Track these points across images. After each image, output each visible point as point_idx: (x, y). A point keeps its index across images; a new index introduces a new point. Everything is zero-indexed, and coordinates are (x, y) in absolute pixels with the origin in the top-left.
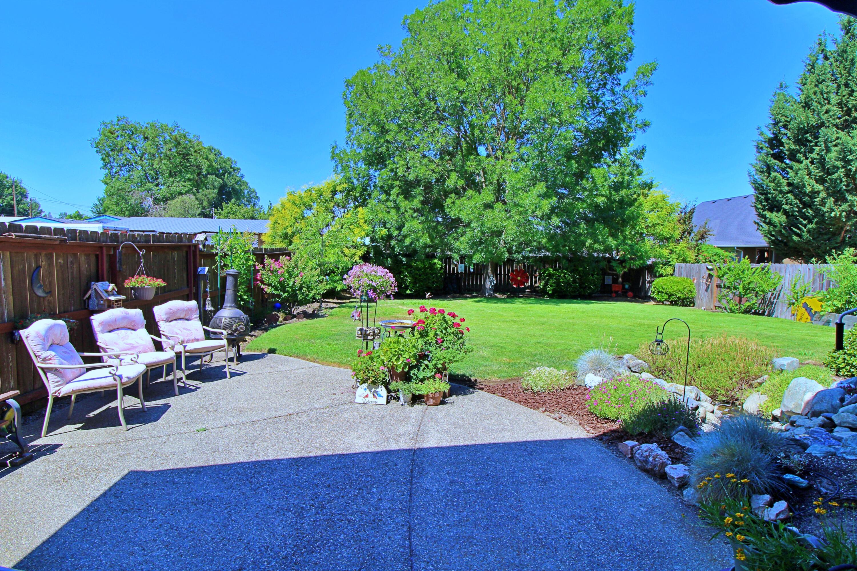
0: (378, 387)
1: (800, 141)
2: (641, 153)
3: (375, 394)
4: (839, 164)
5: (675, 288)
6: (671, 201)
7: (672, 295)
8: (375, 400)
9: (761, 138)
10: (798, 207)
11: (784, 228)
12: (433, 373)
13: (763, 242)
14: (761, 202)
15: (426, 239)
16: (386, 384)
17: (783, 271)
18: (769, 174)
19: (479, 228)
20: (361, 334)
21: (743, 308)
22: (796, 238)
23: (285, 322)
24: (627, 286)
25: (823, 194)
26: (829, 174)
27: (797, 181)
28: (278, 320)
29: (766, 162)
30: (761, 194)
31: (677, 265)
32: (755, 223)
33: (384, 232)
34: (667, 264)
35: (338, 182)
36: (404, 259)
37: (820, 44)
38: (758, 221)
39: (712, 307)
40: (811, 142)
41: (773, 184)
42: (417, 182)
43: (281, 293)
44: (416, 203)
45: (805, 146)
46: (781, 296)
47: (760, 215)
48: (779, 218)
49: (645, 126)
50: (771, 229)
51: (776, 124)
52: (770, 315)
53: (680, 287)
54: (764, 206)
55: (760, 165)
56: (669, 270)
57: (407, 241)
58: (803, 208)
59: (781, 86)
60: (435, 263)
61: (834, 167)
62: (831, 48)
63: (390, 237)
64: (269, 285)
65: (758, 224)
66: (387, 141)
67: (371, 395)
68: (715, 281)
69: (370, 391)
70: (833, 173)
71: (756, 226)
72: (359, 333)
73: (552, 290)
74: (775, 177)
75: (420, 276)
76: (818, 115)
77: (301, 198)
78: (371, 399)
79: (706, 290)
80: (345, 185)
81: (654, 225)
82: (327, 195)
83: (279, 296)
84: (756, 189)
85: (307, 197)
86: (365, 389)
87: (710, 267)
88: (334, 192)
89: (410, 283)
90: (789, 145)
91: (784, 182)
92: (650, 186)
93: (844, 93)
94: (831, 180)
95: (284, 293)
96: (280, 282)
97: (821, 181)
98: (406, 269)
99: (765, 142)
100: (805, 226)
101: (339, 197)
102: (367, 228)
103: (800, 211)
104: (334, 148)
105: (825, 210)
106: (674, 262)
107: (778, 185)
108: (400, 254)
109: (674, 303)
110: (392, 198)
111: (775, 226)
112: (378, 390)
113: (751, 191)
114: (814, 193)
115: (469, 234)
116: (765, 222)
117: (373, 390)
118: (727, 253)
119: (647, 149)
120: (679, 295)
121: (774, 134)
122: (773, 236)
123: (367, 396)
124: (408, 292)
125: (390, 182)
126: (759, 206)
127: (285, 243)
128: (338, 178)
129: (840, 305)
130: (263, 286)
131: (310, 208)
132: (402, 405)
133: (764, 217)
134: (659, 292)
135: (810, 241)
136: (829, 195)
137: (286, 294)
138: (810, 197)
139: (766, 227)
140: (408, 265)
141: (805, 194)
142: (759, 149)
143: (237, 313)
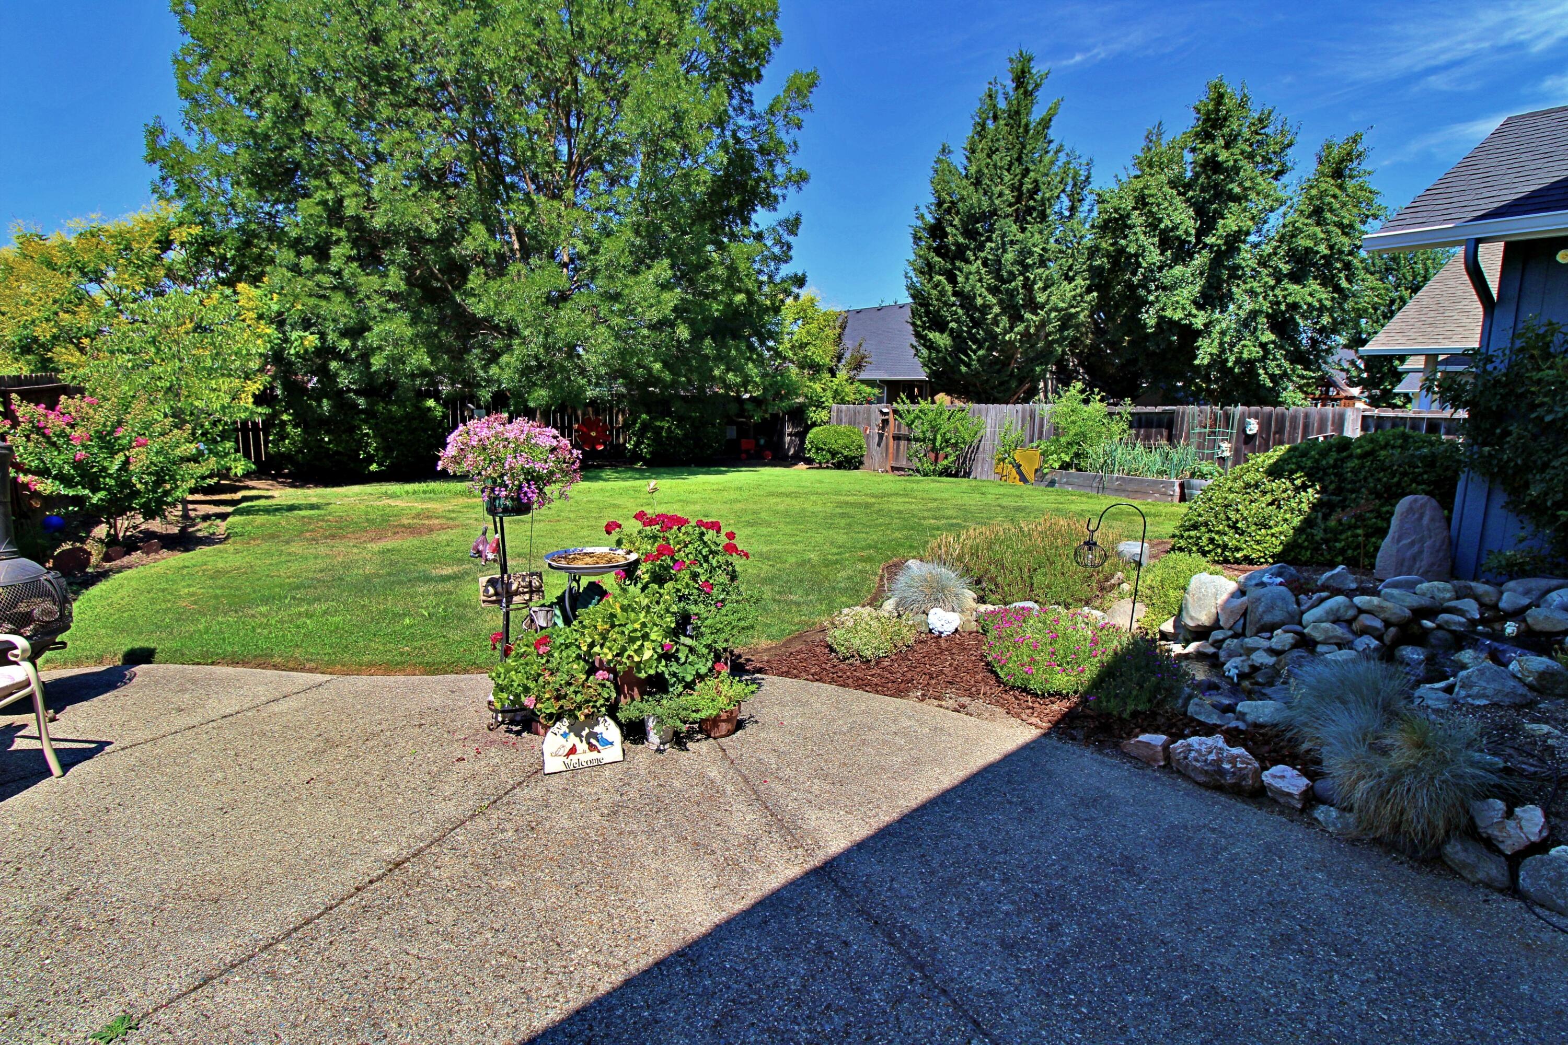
0: (597, 723)
1: (970, 234)
2: (793, 225)
3: (594, 742)
4: (1016, 269)
5: (841, 442)
6: (822, 307)
7: (837, 453)
8: (595, 755)
9: (919, 223)
10: (967, 326)
11: (950, 355)
12: (709, 664)
13: (922, 375)
14: (921, 317)
15: (420, 358)
16: (612, 711)
17: (984, 413)
18: (931, 278)
19: (541, 339)
20: (496, 594)
21: (939, 467)
22: (964, 369)
23: (107, 565)
24: (762, 442)
25: (996, 310)
26: (1004, 282)
27: (968, 288)
28: (87, 562)
29: (927, 259)
30: (921, 305)
31: (835, 406)
32: (913, 346)
33: (312, 340)
34: (820, 405)
35: (173, 220)
36: (362, 402)
37: (990, 96)
38: (916, 344)
39: (888, 468)
40: (982, 235)
41: (935, 292)
42: (389, 237)
43: (87, 492)
44: (395, 280)
45: (975, 240)
46: (981, 449)
47: (918, 335)
48: (942, 340)
49: (801, 179)
50: (934, 355)
51: (940, 204)
52: (967, 475)
53: (847, 441)
54: (924, 323)
55: (920, 262)
56: (823, 415)
57: (377, 362)
58: (973, 327)
59: (944, 150)
60: (429, 409)
61: (1011, 273)
62: (1002, 105)
63: (326, 352)
64: (43, 472)
65: (917, 350)
66: (307, 136)
67: (582, 746)
68: (891, 429)
69: (578, 735)
70: (1010, 282)
71: (913, 351)
72: (491, 591)
73: (651, 453)
74: (939, 281)
75: (399, 433)
76: (990, 198)
77: (71, 251)
78: (584, 755)
79: (879, 445)
80: (196, 230)
81: (803, 346)
82: (148, 250)
83: (78, 500)
84: (914, 297)
85: (85, 251)
86: (565, 735)
87: (885, 410)
88: (166, 244)
89: (376, 449)
90: (954, 236)
91: (949, 288)
92: (800, 281)
93: (1018, 171)
94: (1007, 290)
95: (95, 490)
96: (78, 465)
97: (993, 290)
98: (365, 421)
99: (924, 229)
100: (975, 352)
101: (175, 256)
102: (268, 331)
103: (969, 332)
104: (154, 134)
105: (998, 330)
106: (830, 403)
107: (942, 293)
108: (349, 390)
109: (839, 466)
110: (333, 266)
111: (938, 351)
112: (597, 729)
113: (906, 299)
114: (986, 307)
115: (518, 350)
116: (924, 345)
117: (584, 733)
118: (869, 390)
119: (803, 219)
120: (846, 453)
121: (936, 219)
122: (934, 365)
123: (573, 751)
124: (374, 467)
125: (323, 229)
126: (919, 323)
127: (29, 363)
128: (174, 210)
129: (1068, 459)
130: (22, 478)
131: (98, 277)
132: (659, 751)
133: (924, 338)
134: (818, 449)
135: (978, 373)
136: (1004, 311)
137: (101, 494)
138: (980, 312)
139: (925, 352)
140: (370, 414)
141: (976, 309)
142: (917, 239)
143: (24, 568)
